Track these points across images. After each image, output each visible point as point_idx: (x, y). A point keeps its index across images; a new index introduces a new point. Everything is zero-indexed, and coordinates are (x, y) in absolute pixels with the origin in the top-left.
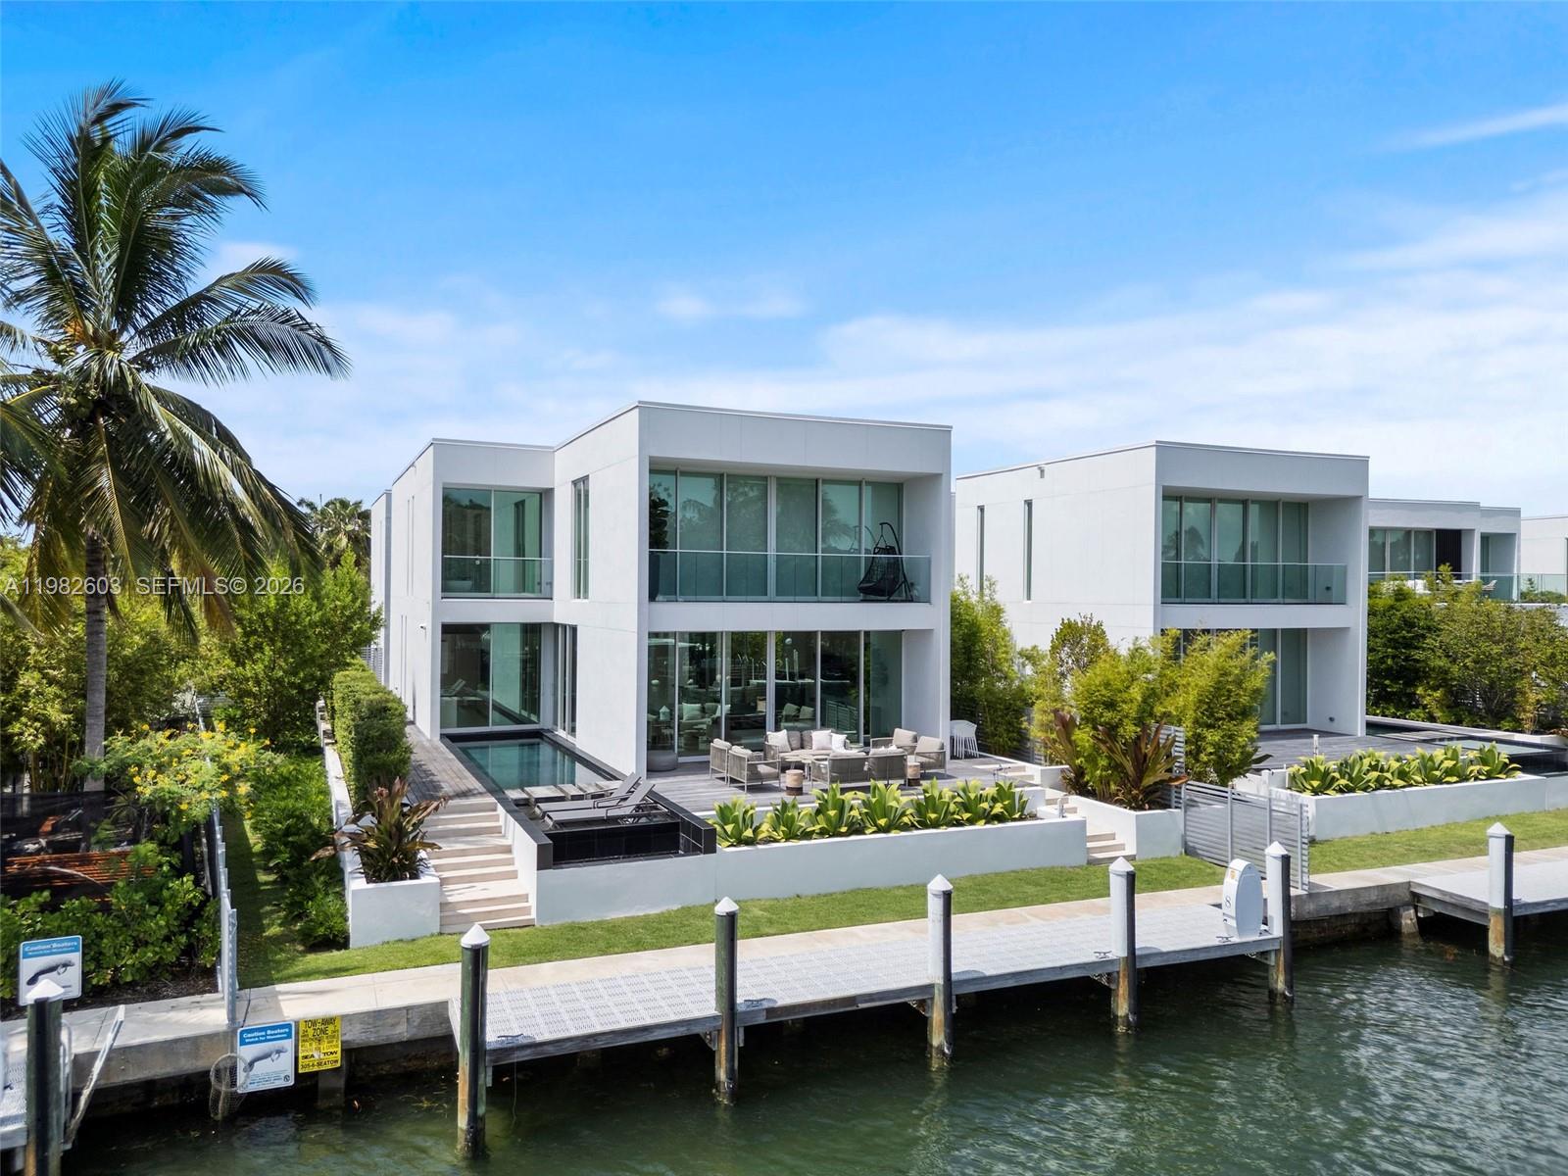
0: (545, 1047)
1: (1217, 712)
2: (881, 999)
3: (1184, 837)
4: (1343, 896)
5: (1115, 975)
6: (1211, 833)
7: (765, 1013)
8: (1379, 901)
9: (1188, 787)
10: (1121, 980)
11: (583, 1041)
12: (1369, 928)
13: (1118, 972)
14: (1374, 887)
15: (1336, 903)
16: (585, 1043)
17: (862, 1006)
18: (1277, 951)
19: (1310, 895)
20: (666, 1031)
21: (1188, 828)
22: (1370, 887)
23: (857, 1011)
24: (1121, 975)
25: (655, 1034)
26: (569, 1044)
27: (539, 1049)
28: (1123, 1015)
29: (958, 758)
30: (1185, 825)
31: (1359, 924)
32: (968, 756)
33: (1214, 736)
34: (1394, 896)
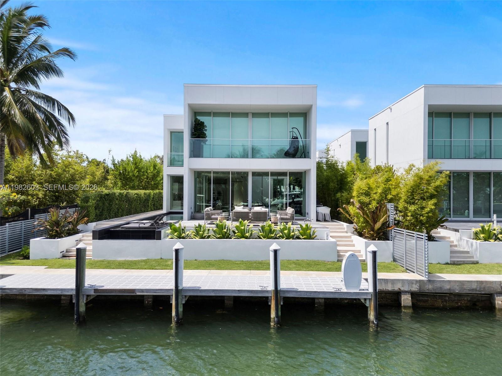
0: (6, 290)
1: (416, 197)
2: (147, 292)
3: (393, 253)
4: (452, 283)
5: (270, 298)
6: (399, 251)
7: (93, 290)
8: (478, 289)
9: (395, 231)
10: (272, 301)
11: (21, 290)
12: (477, 303)
13: (271, 297)
14: (475, 281)
15: (447, 287)
16: (21, 291)
17: (138, 294)
18: (370, 299)
19: (429, 281)
20: (53, 291)
21: (395, 250)
22: (472, 281)
23: (134, 295)
24: (272, 298)
25: (49, 292)
26: (15, 290)
27: (4, 290)
28: (273, 317)
29: (321, 221)
30: (394, 248)
31: (470, 301)
32: (325, 221)
33: (412, 208)
34: (489, 287)
